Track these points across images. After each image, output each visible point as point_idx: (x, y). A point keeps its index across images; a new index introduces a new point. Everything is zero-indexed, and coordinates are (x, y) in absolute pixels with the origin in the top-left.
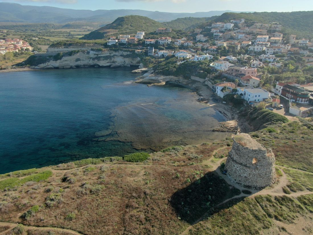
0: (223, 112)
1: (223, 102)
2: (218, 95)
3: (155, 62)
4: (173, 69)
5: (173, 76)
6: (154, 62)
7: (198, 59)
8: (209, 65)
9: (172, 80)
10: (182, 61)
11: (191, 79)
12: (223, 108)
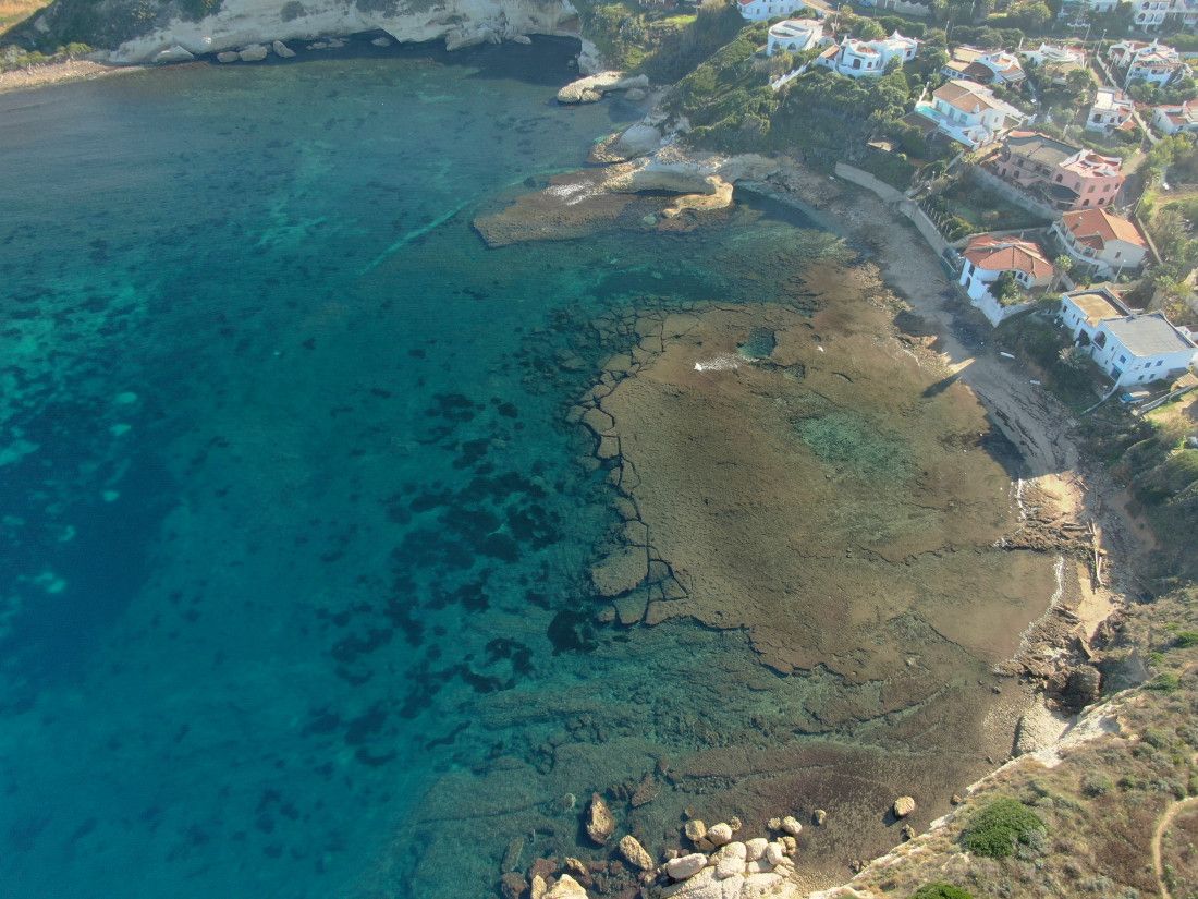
0: (1012, 418)
1: (1003, 354)
2: (975, 304)
3: (650, 39)
4: (755, 120)
5: (757, 156)
6: (646, 37)
7: (857, 64)
8: (910, 107)
9: (754, 173)
10: (788, 73)
11: (835, 176)
12: (1009, 390)
